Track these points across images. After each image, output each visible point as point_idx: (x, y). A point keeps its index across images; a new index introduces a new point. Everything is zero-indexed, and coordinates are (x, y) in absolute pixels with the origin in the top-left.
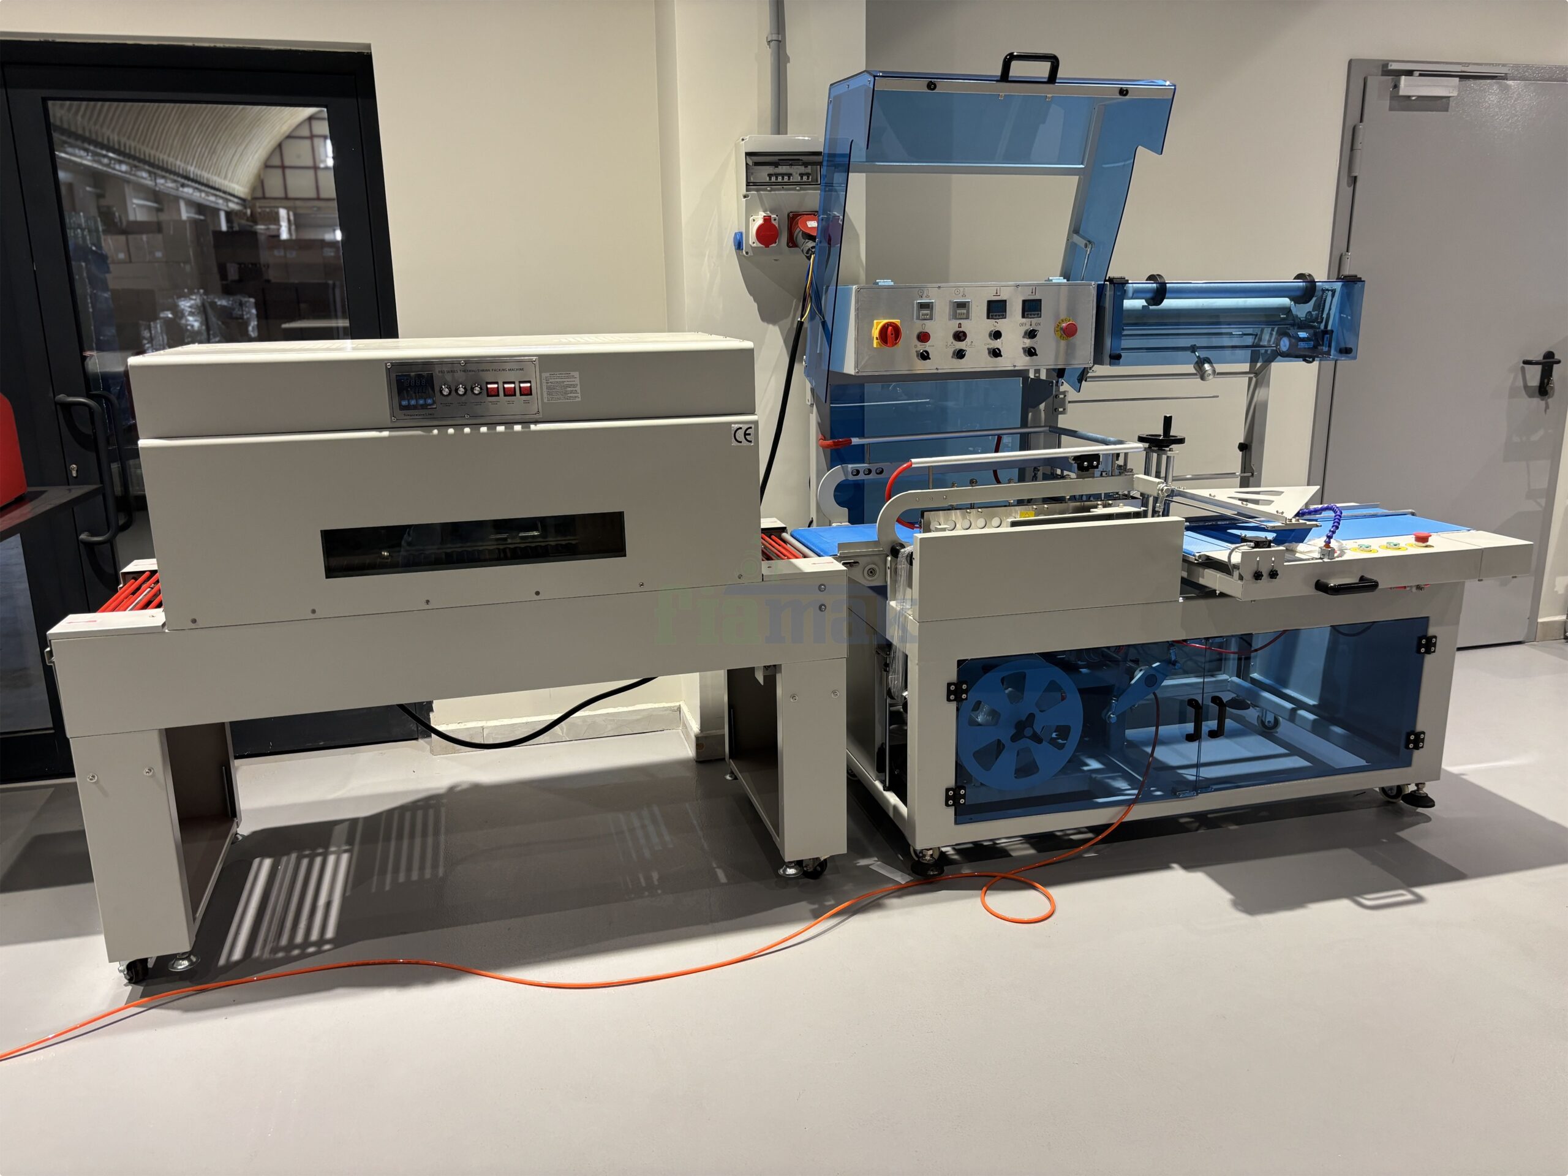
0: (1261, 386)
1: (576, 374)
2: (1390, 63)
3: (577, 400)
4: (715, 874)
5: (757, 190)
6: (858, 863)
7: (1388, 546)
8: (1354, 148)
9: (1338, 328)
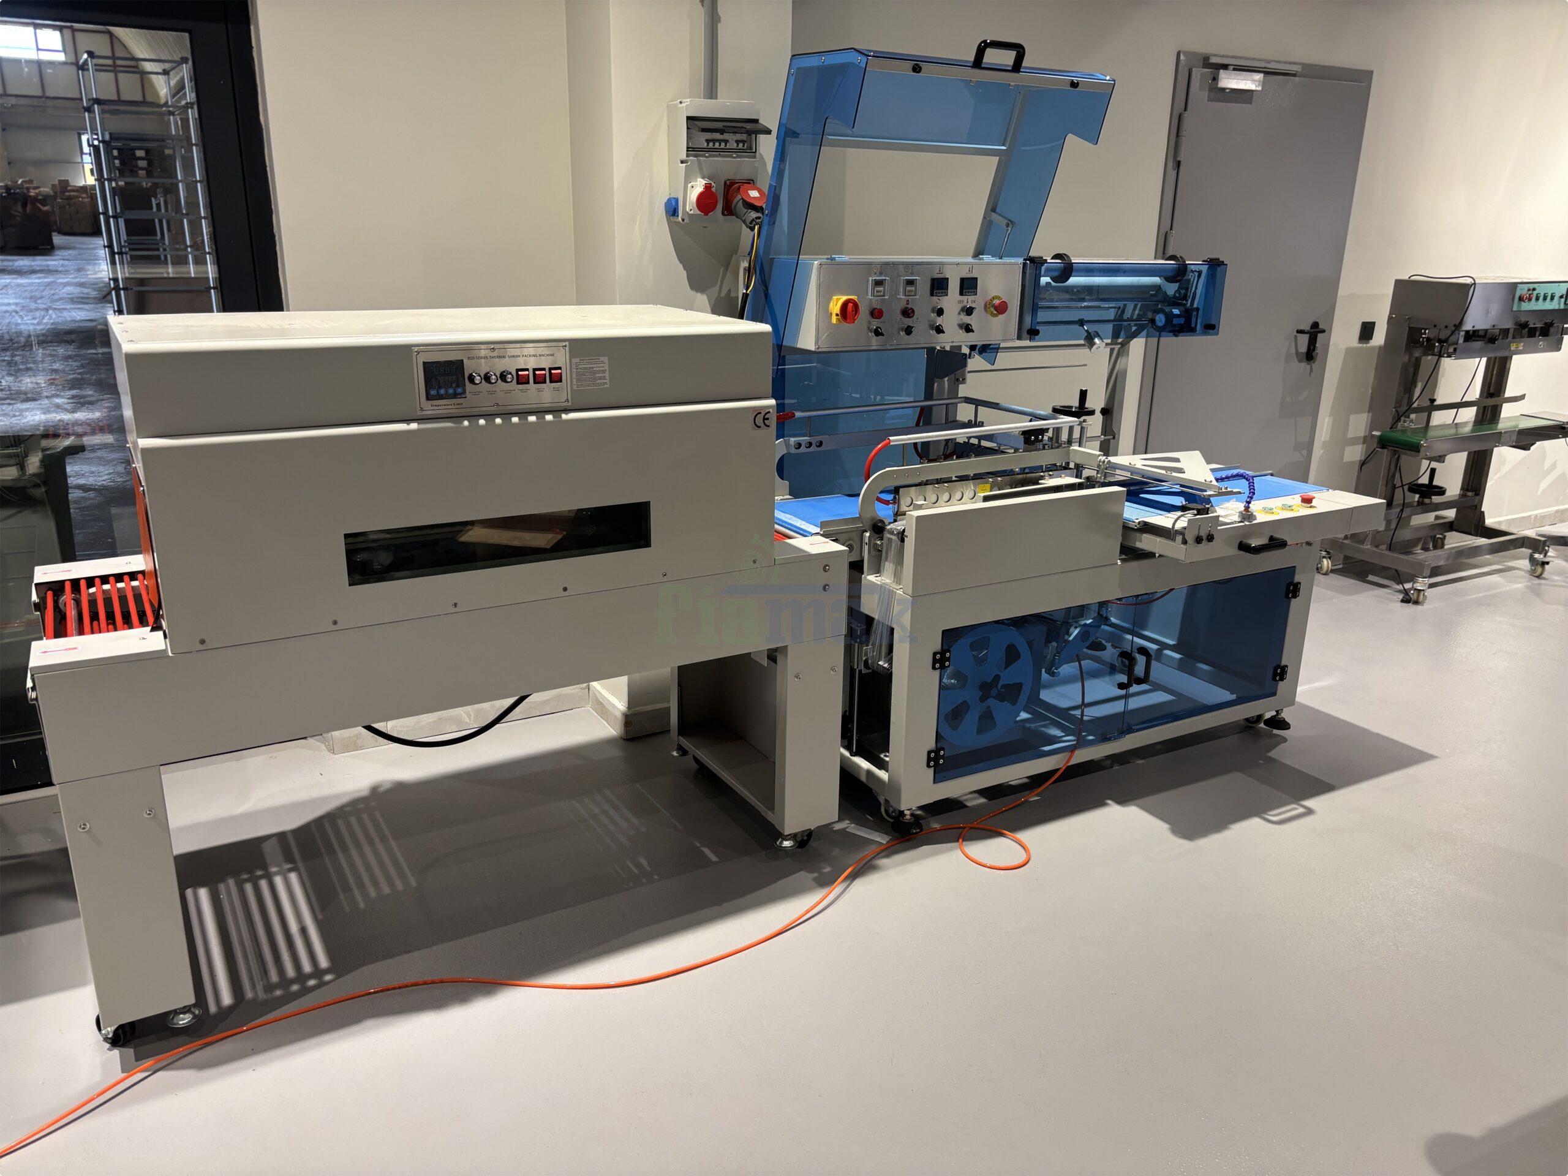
0: (1122, 356)
1: (605, 359)
2: (1211, 57)
3: (606, 386)
4: (703, 853)
5: (695, 156)
6: (834, 827)
7: (1286, 508)
8: (1180, 134)
9: (1204, 307)
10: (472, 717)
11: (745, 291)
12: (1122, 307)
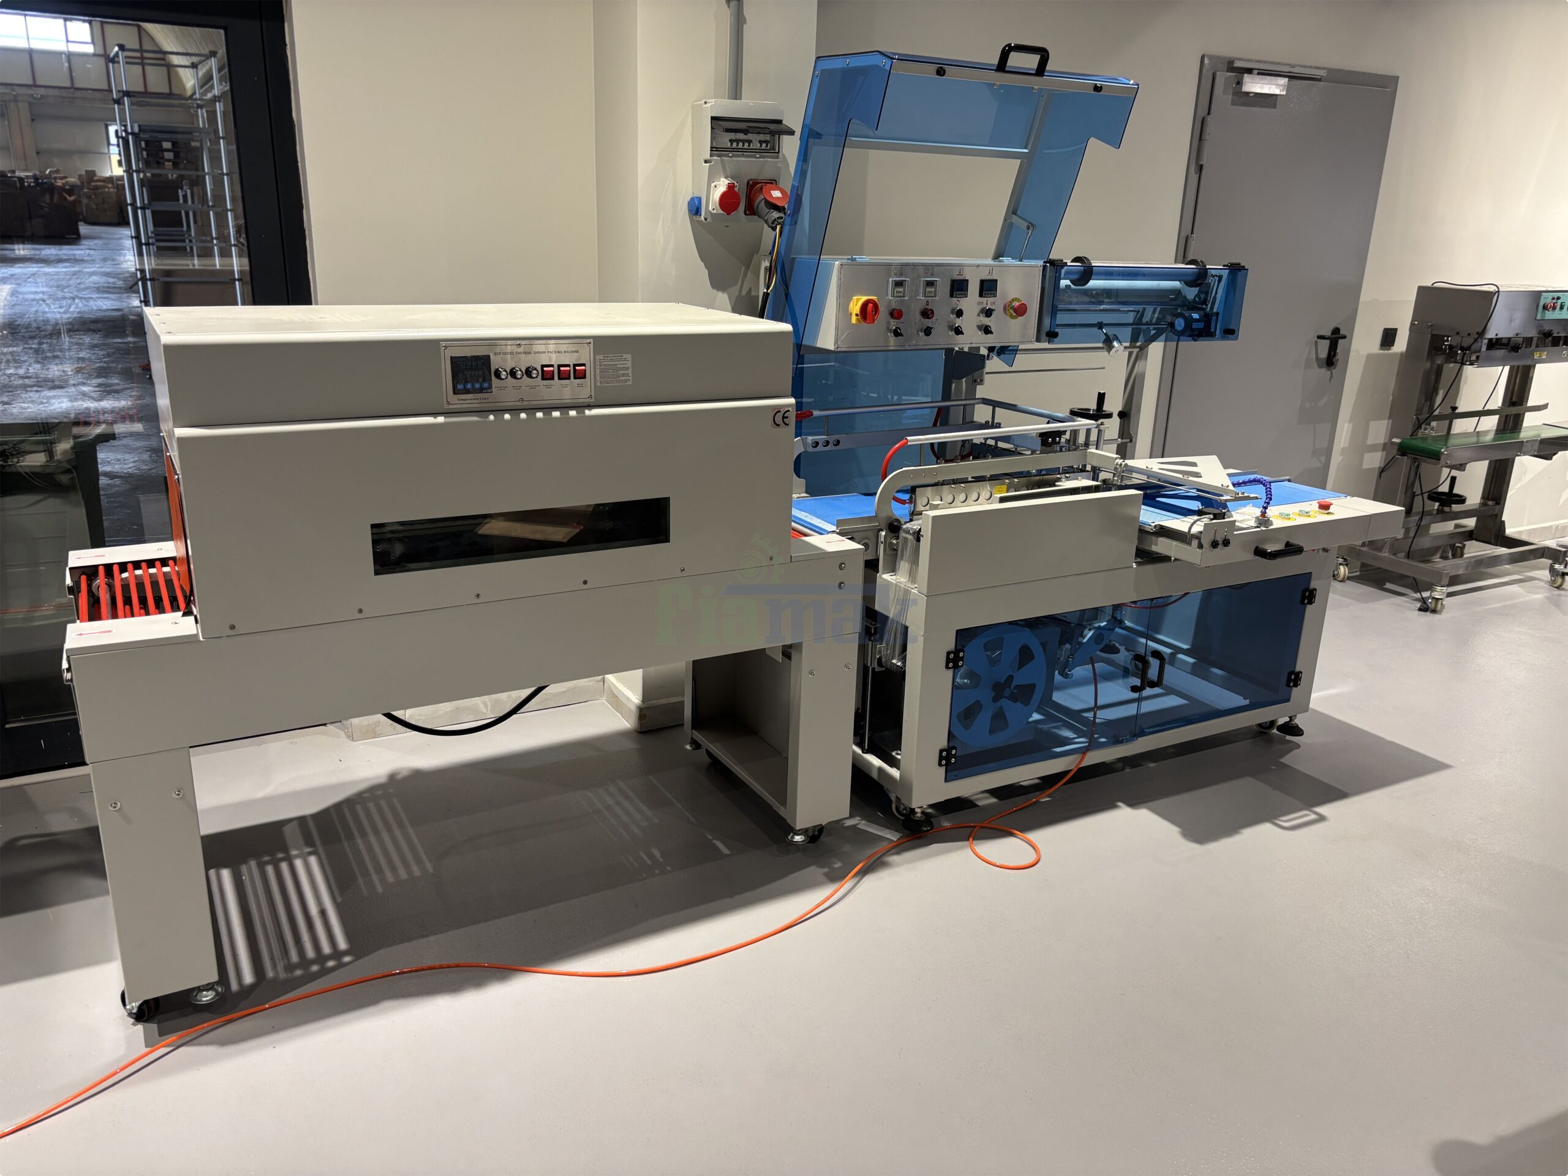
0: (1141, 359)
1: (629, 356)
2: (1236, 61)
3: (628, 383)
5: (719, 156)
6: (845, 823)
7: (1302, 513)
8: (1203, 138)
9: (1224, 310)
10: (489, 707)
11: (765, 291)
12: (1141, 310)
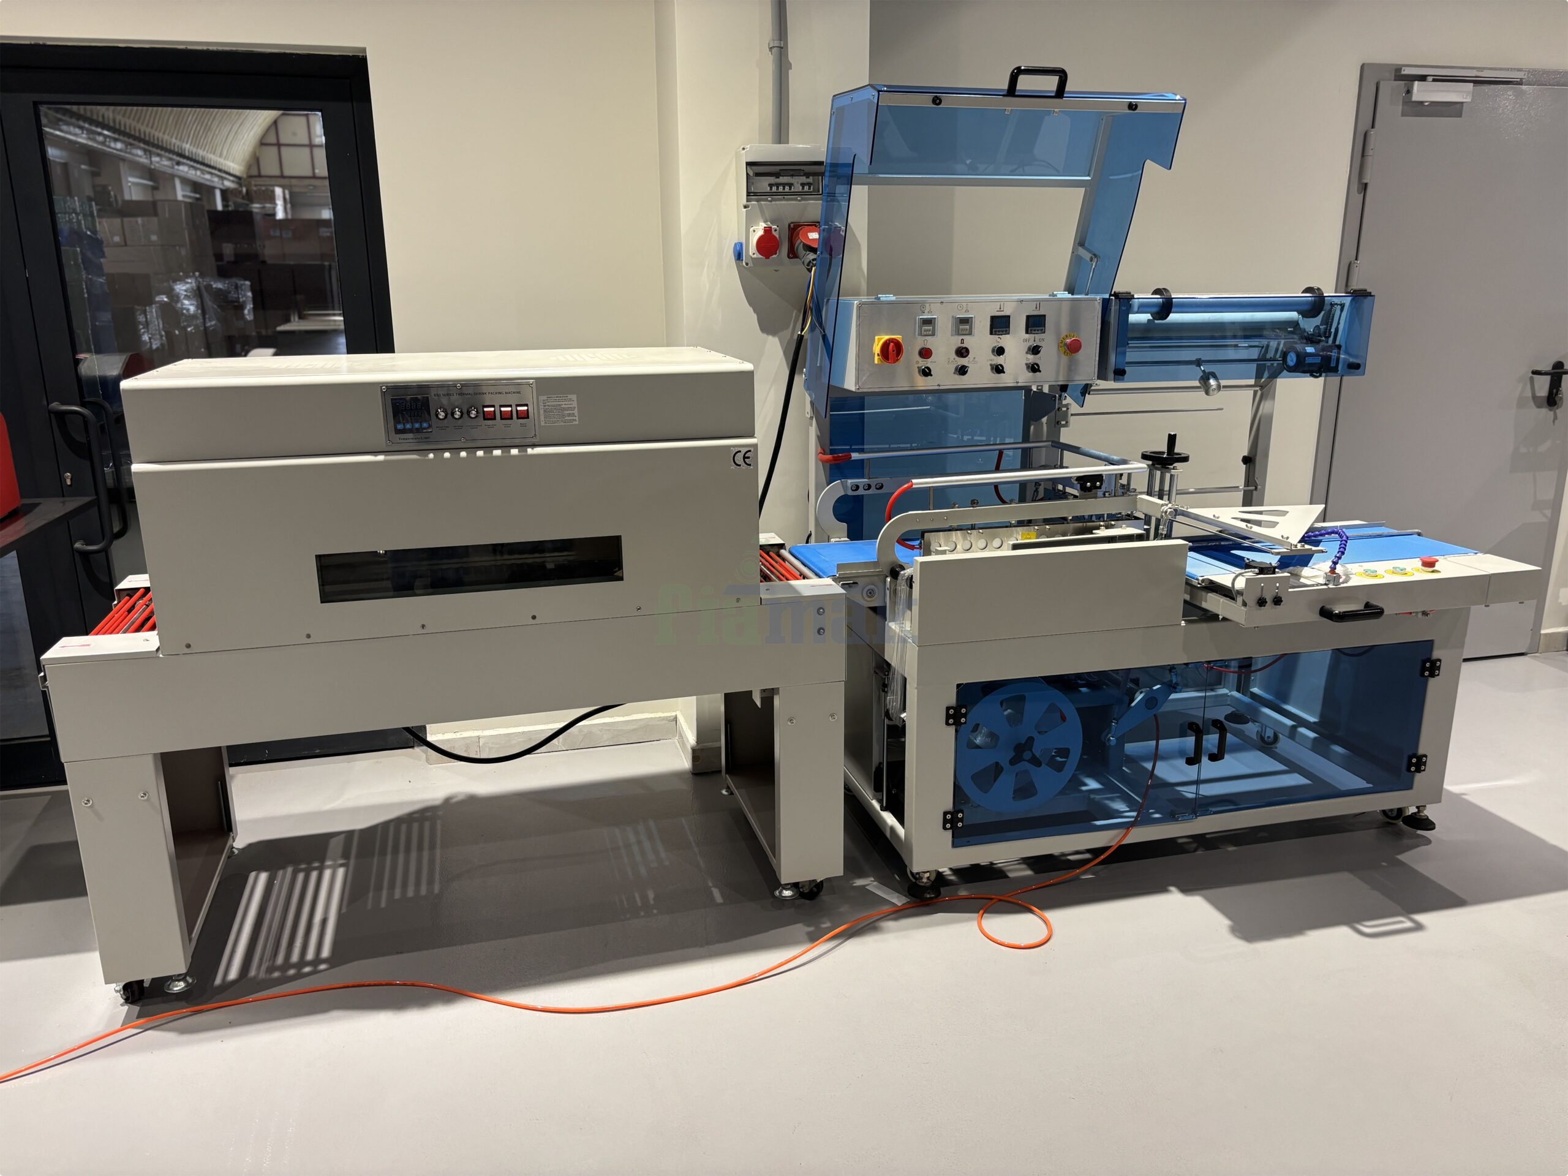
0: (1266, 399)
1: (574, 397)
2: (1403, 68)
3: (575, 423)
4: (711, 893)
5: (758, 201)
6: (855, 883)
7: (1395, 571)
8: (1365, 154)
9: (1346, 343)
11: (799, 333)
12: (1265, 346)
